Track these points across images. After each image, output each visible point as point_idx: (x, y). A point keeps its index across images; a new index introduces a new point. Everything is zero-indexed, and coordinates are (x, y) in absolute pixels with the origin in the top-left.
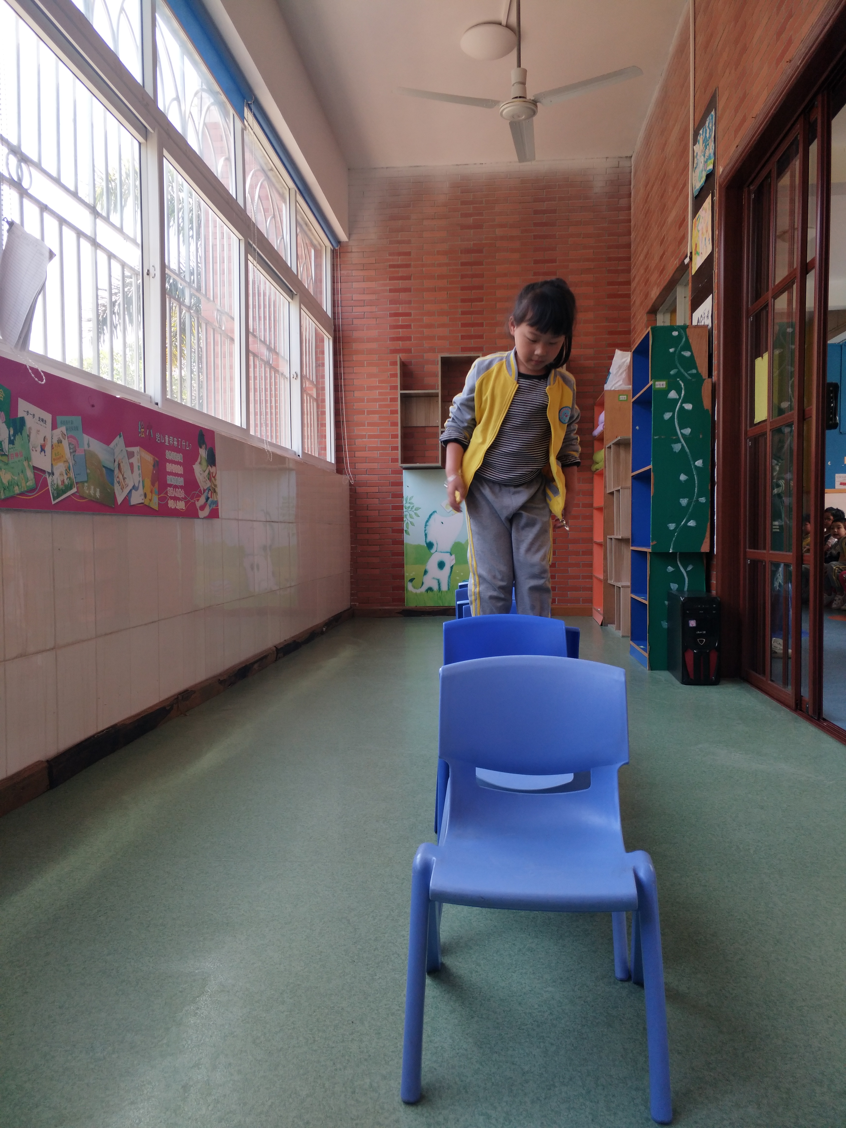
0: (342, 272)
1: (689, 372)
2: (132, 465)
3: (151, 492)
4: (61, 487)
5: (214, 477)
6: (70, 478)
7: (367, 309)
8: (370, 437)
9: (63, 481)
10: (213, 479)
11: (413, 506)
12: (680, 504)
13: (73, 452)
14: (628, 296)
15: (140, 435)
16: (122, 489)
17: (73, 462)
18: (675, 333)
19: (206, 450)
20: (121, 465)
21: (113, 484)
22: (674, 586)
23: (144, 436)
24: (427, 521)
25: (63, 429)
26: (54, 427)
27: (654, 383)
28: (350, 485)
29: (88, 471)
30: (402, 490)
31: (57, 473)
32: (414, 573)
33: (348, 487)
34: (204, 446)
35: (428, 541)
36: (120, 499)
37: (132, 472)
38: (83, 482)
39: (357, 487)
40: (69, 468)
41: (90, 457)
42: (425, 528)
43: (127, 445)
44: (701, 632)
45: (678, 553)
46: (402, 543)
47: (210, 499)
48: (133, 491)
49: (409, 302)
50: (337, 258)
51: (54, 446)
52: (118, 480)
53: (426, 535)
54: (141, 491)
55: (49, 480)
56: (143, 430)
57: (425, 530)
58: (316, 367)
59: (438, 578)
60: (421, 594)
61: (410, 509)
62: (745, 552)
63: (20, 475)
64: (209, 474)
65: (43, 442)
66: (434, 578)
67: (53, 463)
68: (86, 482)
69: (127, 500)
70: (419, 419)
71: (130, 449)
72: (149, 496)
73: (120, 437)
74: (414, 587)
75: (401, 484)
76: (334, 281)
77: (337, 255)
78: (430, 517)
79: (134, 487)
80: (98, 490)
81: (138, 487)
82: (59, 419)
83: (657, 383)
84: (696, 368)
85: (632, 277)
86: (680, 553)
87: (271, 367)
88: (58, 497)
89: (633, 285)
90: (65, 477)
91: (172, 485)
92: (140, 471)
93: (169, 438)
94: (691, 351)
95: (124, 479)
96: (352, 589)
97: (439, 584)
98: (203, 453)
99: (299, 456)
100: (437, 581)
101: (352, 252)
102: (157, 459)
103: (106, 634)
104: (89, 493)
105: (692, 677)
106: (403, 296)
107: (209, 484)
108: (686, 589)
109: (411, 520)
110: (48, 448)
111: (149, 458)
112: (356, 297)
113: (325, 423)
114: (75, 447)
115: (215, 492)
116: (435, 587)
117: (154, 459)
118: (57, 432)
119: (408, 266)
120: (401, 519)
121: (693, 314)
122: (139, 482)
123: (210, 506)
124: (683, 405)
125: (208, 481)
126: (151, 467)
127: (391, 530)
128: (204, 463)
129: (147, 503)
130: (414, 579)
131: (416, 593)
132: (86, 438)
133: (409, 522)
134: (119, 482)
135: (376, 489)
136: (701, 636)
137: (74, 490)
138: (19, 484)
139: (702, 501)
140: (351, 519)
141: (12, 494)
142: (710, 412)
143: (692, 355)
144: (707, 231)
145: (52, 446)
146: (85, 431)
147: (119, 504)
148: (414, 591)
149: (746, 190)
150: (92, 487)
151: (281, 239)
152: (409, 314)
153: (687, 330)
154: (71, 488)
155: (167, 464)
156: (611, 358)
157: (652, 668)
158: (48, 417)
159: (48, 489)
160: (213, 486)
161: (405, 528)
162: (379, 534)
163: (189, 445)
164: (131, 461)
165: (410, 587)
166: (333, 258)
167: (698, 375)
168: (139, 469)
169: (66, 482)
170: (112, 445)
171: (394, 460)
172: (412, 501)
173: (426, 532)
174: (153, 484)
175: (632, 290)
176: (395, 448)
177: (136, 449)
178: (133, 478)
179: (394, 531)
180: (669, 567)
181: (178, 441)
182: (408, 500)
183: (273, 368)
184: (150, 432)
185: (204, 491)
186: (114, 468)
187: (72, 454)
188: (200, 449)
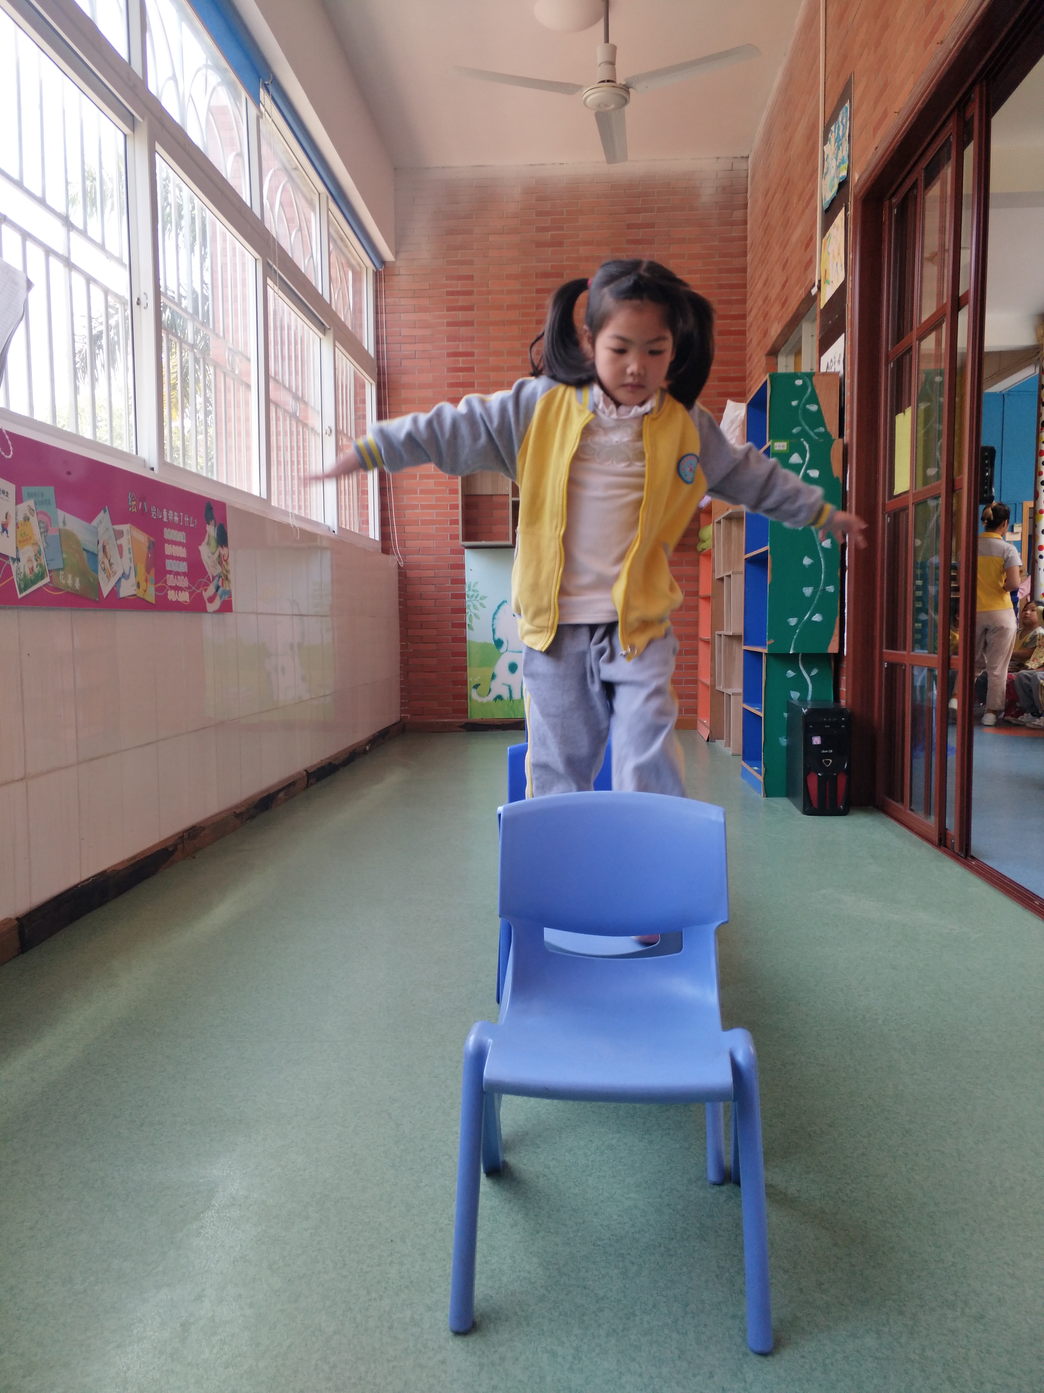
0: (387, 300)
1: (815, 431)
2: (120, 548)
3: (146, 581)
4: (29, 576)
5: (226, 561)
6: (41, 565)
7: (419, 347)
8: (423, 507)
9: (32, 570)
10: (224, 563)
11: (478, 595)
12: (803, 594)
13: (45, 531)
14: (743, 333)
15: (130, 509)
16: (109, 577)
17: (45, 544)
18: (799, 382)
19: (215, 526)
20: (107, 547)
21: (96, 572)
22: (795, 695)
23: (135, 510)
24: (495, 614)
25: (31, 503)
26: (19, 500)
27: (773, 444)
28: (399, 567)
29: (65, 556)
30: (463, 574)
31: (23, 559)
32: (479, 678)
33: (396, 571)
34: (213, 522)
35: (496, 638)
36: (106, 591)
37: (121, 555)
38: (58, 570)
39: (407, 571)
40: (39, 552)
41: (66, 537)
42: (493, 621)
43: (114, 522)
44: (827, 751)
45: (800, 655)
46: (464, 640)
47: (221, 589)
48: (123, 580)
49: (472, 339)
50: (381, 281)
51: (19, 525)
52: (103, 566)
53: (494, 631)
54: (132, 580)
55: (14, 568)
56: (134, 503)
57: (493, 625)
58: (356, 419)
59: (509, 684)
60: (488, 703)
61: (474, 598)
62: (881, 653)
64: (219, 556)
65: (5, 520)
66: (504, 684)
67: (19, 546)
68: (62, 569)
69: (114, 592)
70: (485, 487)
71: (118, 527)
72: (143, 585)
73: (105, 512)
74: (480, 695)
75: (462, 567)
76: (377, 312)
77: (381, 279)
78: (499, 607)
79: (123, 575)
80: (77, 580)
81: (129, 574)
82: (25, 490)
83: (776, 444)
84: (825, 427)
85: (748, 309)
86: (803, 654)
87: (298, 420)
88: (26, 588)
89: (750, 319)
90: (35, 564)
91: (173, 571)
92: (131, 555)
93: (168, 512)
94: (818, 404)
95: (111, 565)
96: (402, 697)
97: (510, 692)
98: (211, 530)
99: (334, 532)
100: (507, 688)
101: (399, 275)
102: (152, 539)
103: (91, 760)
104: (67, 584)
105: (815, 804)
106: (463, 331)
107: (219, 570)
108: (809, 698)
109: (476, 612)
110: (11, 528)
111: (142, 538)
112: (405, 331)
113: (367, 490)
114: (47, 526)
115: (227, 579)
116: (506, 695)
117: (149, 540)
118: (23, 507)
119: (470, 293)
120: (463, 611)
121: (822, 358)
122: (130, 568)
123: (221, 597)
124: (808, 471)
125: (218, 566)
126: (146, 550)
127: (450, 624)
128: (213, 543)
129: (140, 594)
130: (480, 684)
131: (482, 702)
132: (61, 514)
133: (473, 615)
134: (104, 570)
135: (431, 573)
136: (828, 756)
137: (47, 580)
139: (829, 591)
140: (400, 611)
142: (841, 481)
143: (819, 410)
144: (839, 254)
145: (17, 524)
146: (60, 505)
147: (105, 597)
148: (480, 700)
149: (887, 203)
150: (70, 576)
151: (310, 258)
152: (471, 354)
153: (814, 378)
154: (42, 577)
155: (166, 545)
156: (722, 410)
157: (768, 794)
158: (11, 488)
159: (13, 579)
160: (225, 572)
161: (468, 622)
162: (436, 629)
163: (194, 522)
164: (119, 542)
165: (474, 694)
166: (376, 282)
167: (827, 435)
168: (130, 553)
169: (36, 570)
170: (95, 523)
171: (454, 537)
172: (476, 588)
173: (494, 626)
174: (148, 571)
175: (748, 325)
176: (455, 522)
177: (125, 528)
178: (123, 564)
179: (454, 625)
180: (789, 672)
181: (179, 516)
182: (472, 586)
183: (302, 422)
184: (143, 505)
185: (214, 578)
186: (98, 552)
187: (43, 535)
188: (207, 525)
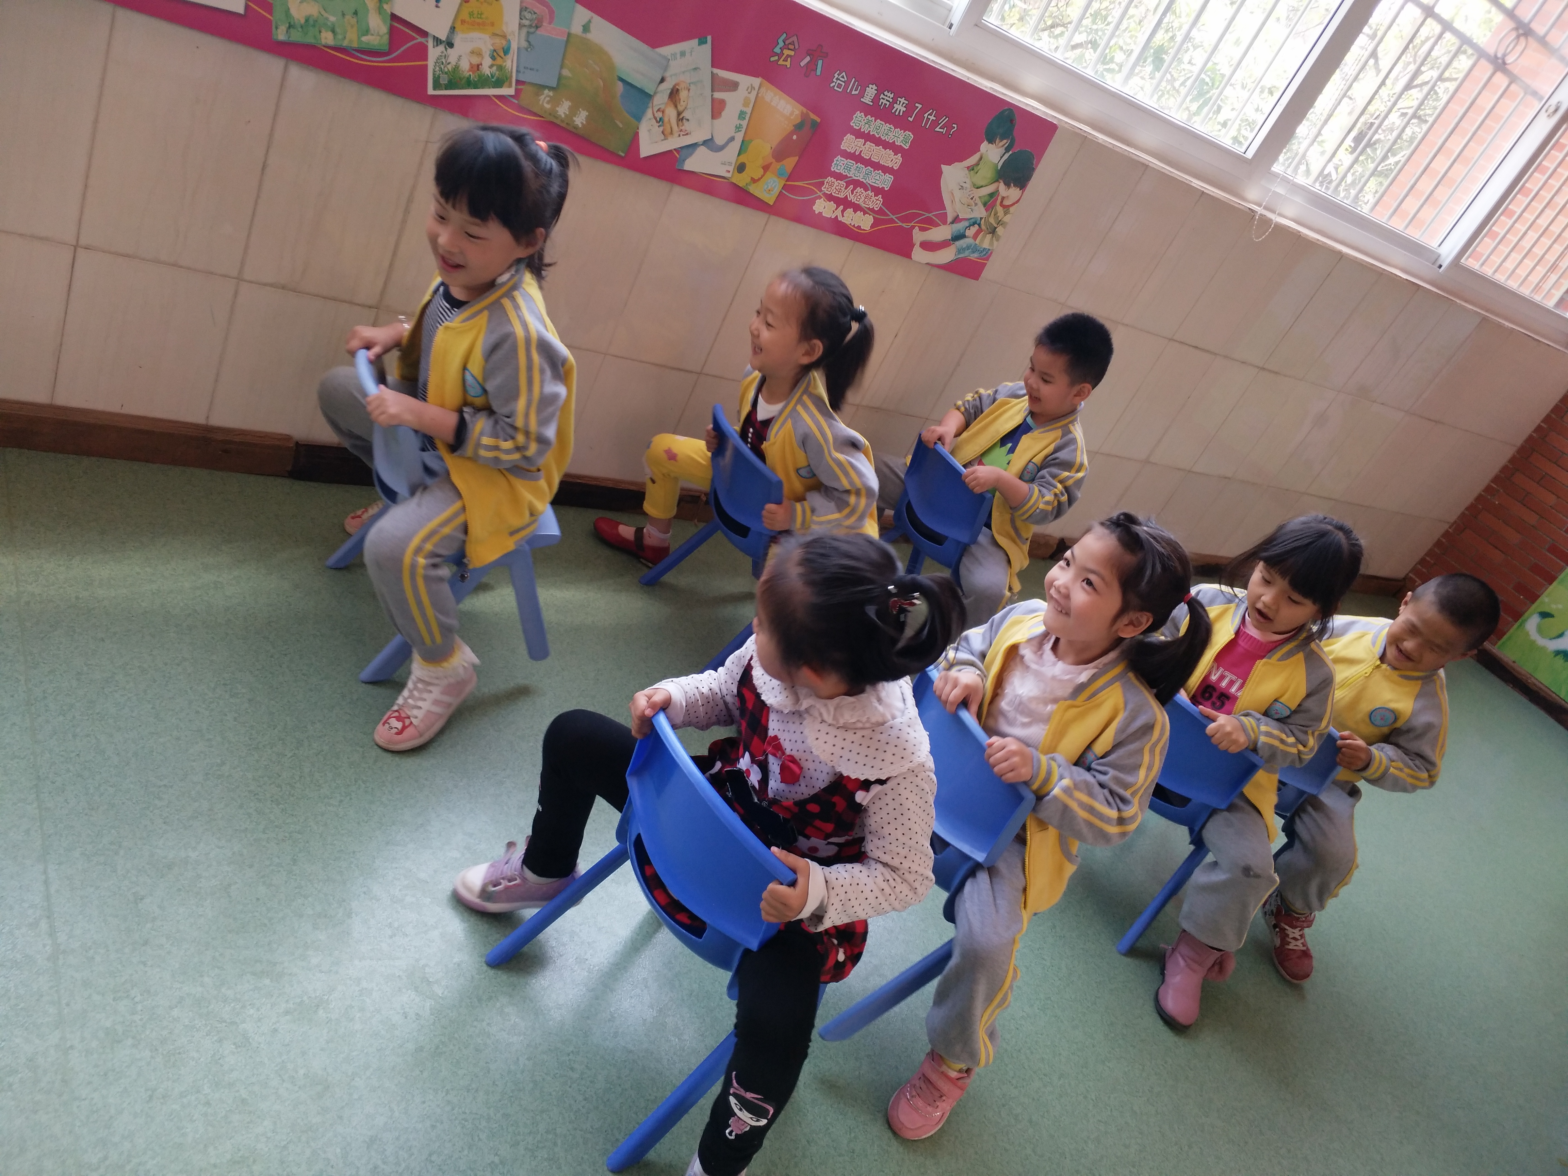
2: (719, 104)
3: (766, 168)
4: (466, 73)
5: (1004, 207)
6: (500, 67)
9: (476, 67)
10: (998, 208)
13: (532, 25)
17: (524, 44)
19: (1007, 150)
21: (637, 117)
23: (787, 63)
29: (566, 72)
31: (463, 47)
32: (1560, 606)
34: (1002, 143)
36: (649, 149)
37: (716, 114)
38: (540, 86)
40: (506, 50)
41: (582, 49)
43: (716, 63)
47: (968, 241)
48: (702, 150)
54: (729, 156)
55: (434, 53)
60: (1543, 649)
63: (347, 17)
64: (992, 196)
67: (458, 25)
68: (550, 88)
69: (671, 157)
71: (727, 75)
72: (754, 171)
73: (702, 43)
74: (1540, 630)
79: (708, 142)
80: (583, 113)
81: (724, 147)
88: (450, 87)
90: (487, 61)
91: (846, 176)
92: (744, 123)
93: (880, 92)
95: (680, 119)
96: (1430, 553)
98: (992, 152)
102: (814, 117)
104: (553, 110)
107: (980, 213)
111: (787, 108)
114: (539, 20)
115: (992, 233)
117: (803, 116)
122: (732, 139)
123: (960, 251)
125: (980, 208)
126: (787, 127)
128: (986, 173)
129: (740, 181)
130: (1553, 616)
131: (1533, 643)
132: (583, 13)
137: (506, 91)
138: (338, 30)
140: (1530, 439)
141: (309, 40)
147: (642, 155)
150: (567, 103)
154: (499, 84)
155: (849, 136)
159: (426, 65)
160: (992, 222)
163: (948, 126)
164: (720, 95)
165: (1532, 623)
168: (741, 118)
169: (487, 71)
170: (667, 51)
174: (778, 156)
177: (747, 80)
178: (712, 127)
181: (910, 109)
184: (812, 63)
185: (957, 220)
186: (655, 93)
187: (525, 30)
188: (986, 142)
